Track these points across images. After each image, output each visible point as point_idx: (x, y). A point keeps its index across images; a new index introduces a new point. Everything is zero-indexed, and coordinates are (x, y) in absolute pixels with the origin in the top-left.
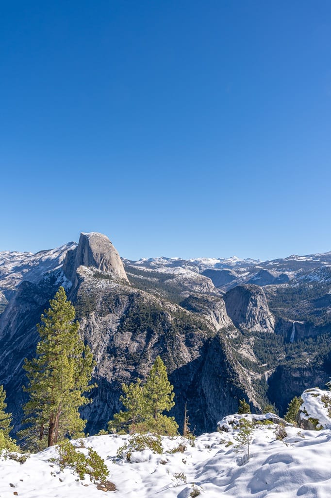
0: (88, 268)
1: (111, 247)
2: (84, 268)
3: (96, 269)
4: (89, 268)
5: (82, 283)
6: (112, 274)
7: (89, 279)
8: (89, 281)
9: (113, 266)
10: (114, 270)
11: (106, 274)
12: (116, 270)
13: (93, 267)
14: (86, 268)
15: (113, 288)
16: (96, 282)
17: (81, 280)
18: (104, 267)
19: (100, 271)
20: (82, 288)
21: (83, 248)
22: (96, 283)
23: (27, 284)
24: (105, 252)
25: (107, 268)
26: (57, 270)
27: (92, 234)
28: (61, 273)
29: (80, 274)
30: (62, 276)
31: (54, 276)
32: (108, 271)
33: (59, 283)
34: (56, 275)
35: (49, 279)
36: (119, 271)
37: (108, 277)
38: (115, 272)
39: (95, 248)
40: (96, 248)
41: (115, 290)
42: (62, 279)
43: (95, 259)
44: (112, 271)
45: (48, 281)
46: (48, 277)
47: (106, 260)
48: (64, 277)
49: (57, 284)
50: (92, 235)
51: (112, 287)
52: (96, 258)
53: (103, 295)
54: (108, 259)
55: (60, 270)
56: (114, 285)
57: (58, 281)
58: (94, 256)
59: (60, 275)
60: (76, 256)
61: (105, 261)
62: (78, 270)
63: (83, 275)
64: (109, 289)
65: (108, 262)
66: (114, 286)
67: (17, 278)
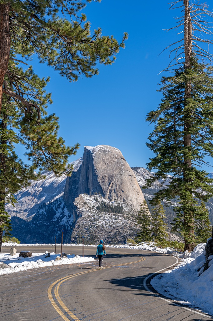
0: (90, 197)
1: (123, 165)
2: (86, 197)
3: (102, 199)
4: (93, 197)
5: (79, 220)
6: (124, 205)
7: (89, 214)
8: (89, 217)
9: (126, 193)
10: (127, 199)
11: (116, 205)
12: (129, 199)
13: (98, 196)
14: (88, 197)
15: (120, 226)
16: (97, 218)
17: (78, 215)
18: (114, 195)
19: (107, 200)
20: (79, 226)
21: (87, 169)
22: (98, 220)
23: (17, 221)
24: (115, 173)
25: (117, 196)
26: (57, 200)
27: (98, 147)
28: (61, 204)
29: (79, 207)
30: (63, 209)
31: (52, 208)
32: (119, 201)
33: (58, 218)
34: (54, 208)
35: (45, 213)
36: (134, 199)
37: (118, 210)
38: (129, 201)
39: (100, 167)
40: (103, 168)
41: (121, 228)
42: (63, 213)
43: (101, 184)
44: (124, 200)
45: (44, 215)
46: (44, 210)
47: (116, 185)
48: (66, 210)
49: (56, 219)
50: (98, 149)
51: (118, 225)
52: (102, 182)
53: (106, 236)
54: (119, 183)
55: (60, 200)
56: (122, 221)
57: (58, 215)
58: (100, 180)
59: (59, 207)
60: (79, 179)
61: (114, 186)
62: (77, 201)
63: (81, 208)
64: (114, 228)
65: (119, 188)
66: (121, 223)
67: (14, 211)
